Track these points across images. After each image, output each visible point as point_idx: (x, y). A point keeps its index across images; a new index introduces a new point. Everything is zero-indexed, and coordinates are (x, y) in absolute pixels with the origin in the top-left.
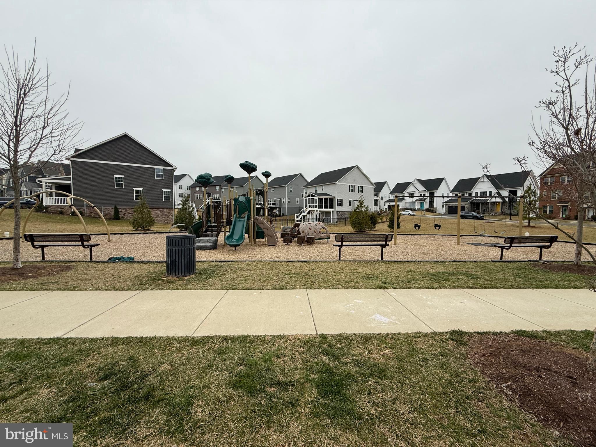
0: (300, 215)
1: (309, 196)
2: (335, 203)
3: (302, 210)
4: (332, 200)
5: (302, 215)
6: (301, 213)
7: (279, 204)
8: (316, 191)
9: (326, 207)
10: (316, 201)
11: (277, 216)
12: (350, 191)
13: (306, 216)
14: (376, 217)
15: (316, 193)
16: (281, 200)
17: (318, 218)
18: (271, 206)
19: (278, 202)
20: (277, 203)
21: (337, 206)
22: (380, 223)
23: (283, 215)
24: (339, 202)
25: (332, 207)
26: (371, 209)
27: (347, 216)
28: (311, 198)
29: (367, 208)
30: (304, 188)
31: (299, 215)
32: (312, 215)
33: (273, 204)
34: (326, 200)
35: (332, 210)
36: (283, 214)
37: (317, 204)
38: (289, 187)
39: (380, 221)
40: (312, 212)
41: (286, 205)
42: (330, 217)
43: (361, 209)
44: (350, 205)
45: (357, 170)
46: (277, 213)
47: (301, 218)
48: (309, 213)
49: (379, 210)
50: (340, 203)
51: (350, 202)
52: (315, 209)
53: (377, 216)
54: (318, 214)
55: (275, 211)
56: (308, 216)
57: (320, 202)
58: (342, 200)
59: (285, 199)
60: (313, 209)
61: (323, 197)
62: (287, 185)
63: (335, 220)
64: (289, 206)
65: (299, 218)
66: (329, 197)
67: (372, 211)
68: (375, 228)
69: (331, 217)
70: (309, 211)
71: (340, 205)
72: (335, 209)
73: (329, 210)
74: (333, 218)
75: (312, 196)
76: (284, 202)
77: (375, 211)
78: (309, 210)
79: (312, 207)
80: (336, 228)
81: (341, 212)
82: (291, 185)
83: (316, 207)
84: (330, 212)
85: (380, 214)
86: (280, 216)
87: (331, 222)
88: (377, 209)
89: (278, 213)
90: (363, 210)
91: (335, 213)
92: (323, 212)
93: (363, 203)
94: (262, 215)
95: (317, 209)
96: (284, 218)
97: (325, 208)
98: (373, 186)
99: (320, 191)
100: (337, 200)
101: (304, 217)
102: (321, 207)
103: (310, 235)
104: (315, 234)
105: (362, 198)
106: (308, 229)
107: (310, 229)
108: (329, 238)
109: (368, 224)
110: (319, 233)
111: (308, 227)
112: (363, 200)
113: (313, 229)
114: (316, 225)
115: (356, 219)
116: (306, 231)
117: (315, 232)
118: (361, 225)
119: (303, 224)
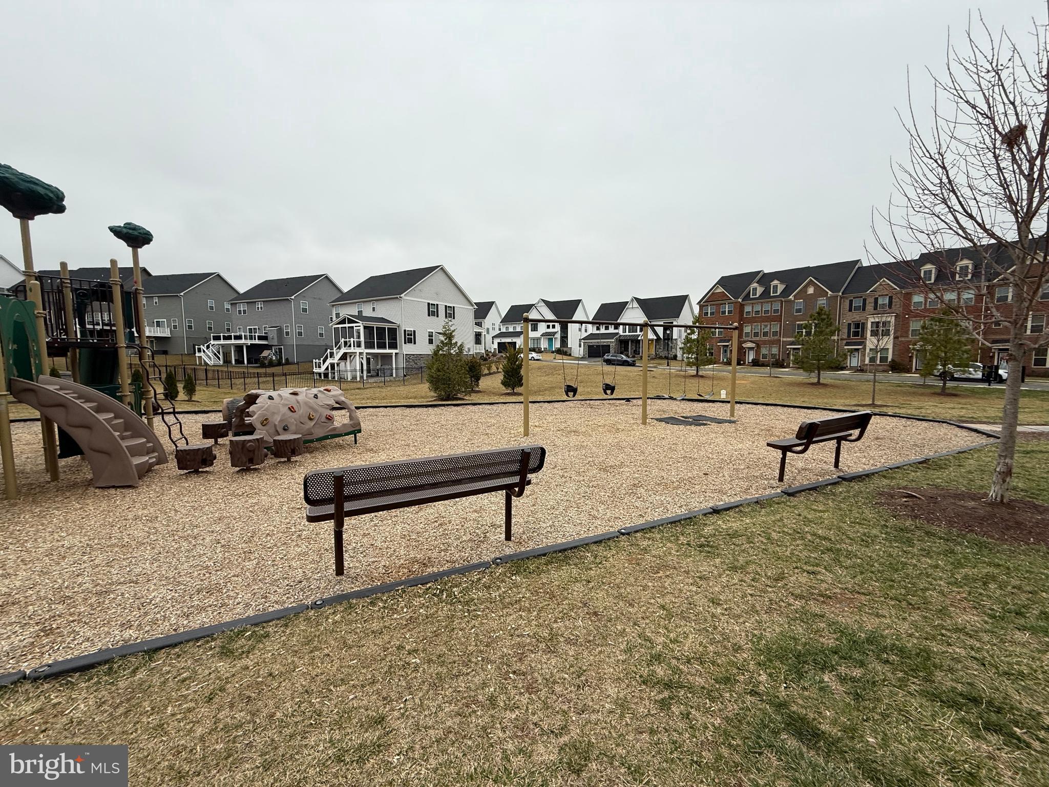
0: (324, 361)
1: (343, 322)
2: (400, 338)
3: (329, 351)
4: (393, 332)
5: (329, 361)
6: (327, 358)
7: (275, 337)
8: (360, 312)
9: (382, 346)
10: (359, 333)
11: (271, 364)
12: (429, 315)
13: (338, 365)
14: (480, 365)
15: (360, 316)
16: (280, 330)
17: (365, 367)
18: (257, 342)
19: (273, 334)
20: (270, 336)
21: (405, 343)
22: (486, 375)
23: (288, 363)
24: (408, 335)
25: (393, 346)
26: (469, 349)
27: (422, 363)
28: (347, 325)
29: (461, 348)
30: (333, 306)
31: (321, 361)
32: (351, 362)
33: (260, 338)
34: (381, 331)
35: (394, 351)
36: (287, 360)
37: (362, 339)
38: (300, 302)
39: (486, 372)
40: (350, 356)
41: (293, 340)
42: (392, 366)
43: (449, 349)
44: (431, 342)
45: (441, 274)
46: (271, 359)
47: (327, 368)
48: (344, 357)
49: (483, 351)
50: (411, 338)
51: (429, 336)
52: (358, 350)
53: (482, 362)
54: (365, 359)
55: (266, 353)
56: (342, 364)
57: (370, 334)
58: (414, 331)
59: (292, 328)
60: (352, 350)
61: (375, 325)
62: (293, 297)
63: (401, 373)
64: (299, 343)
65: (323, 368)
66: (387, 326)
67: (471, 353)
68: (478, 386)
69: (394, 366)
70: (345, 355)
71: (410, 341)
72: (401, 348)
73: (387, 351)
74: (396, 369)
75: (350, 321)
76: (287, 333)
77: (476, 354)
78: (344, 350)
79: (350, 346)
80: (402, 388)
81: (414, 355)
82: (303, 296)
83: (359, 346)
84: (389, 356)
85: (485, 360)
86: (279, 363)
87: (394, 375)
88: (480, 349)
89: (274, 358)
90: (452, 351)
91: (401, 358)
92: (375, 356)
93: (453, 337)
94: (233, 362)
95: (362, 349)
96: (286, 369)
97: (379, 347)
98: (472, 308)
99: (367, 311)
100: (405, 331)
101: (333, 365)
102: (369, 345)
103: (292, 428)
104: (313, 423)
105: (452, 329)
106: (286, 410)
107: (292, 409)
108: (360, 431)
109: (464, 382)
110: (324, 419)
111: (284, 405)
112: (453, 331)
113: (302, 411)
114: (316, 396)
115: (439, 371)
116: (277, 419)
117: (311, 419)
118: (449, 384)
119: (271, 398)
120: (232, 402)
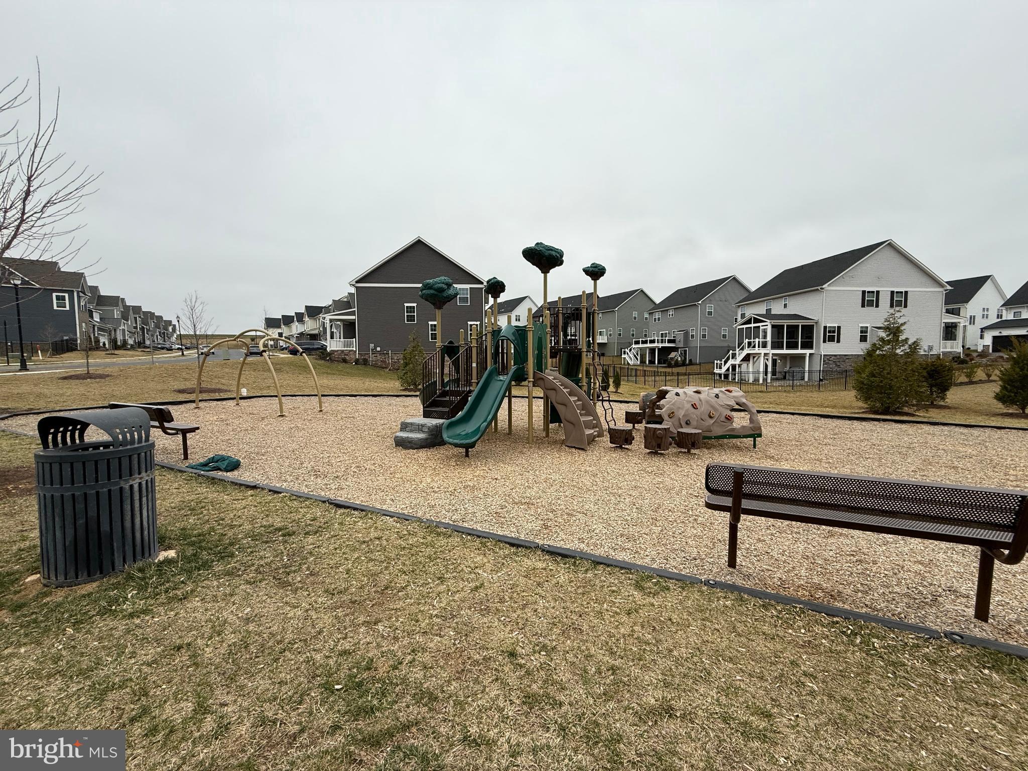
0: (726, 362)
1: (749, 322)
2: (818, 335)
3: (731, 352)
4: (808, 330)
5: (731, 362)
6: (728, 359)
7: (682, 340)
8: (768, 311)
9: (792, 345)
10: (765, 332)
11: (677, 365)
12: (863, 306)
13: (740, 366)
14: (950, 370)
15: (769, 315)
16: (686, 334)
17: (770, 369)
18: (667, 345)
19: (680, 337)
20: (678, 340)
21: (824, 341)
22: (961, 384)
23: (691, 363)
24: (830, 332)
25: (808, 345)
26: (931, 348)
27: (847, 366)
28: (752, 325)
29: (915, 346)
30: (739, 306)
31: (723, 362)
32: (754, 363)
33: (670, 341)
34: (793, 330)
35: (807, 352)
36: (690, 360)
37: (769, 338)
38: (707, 306)
39: (963, 379)
40: (754, 357)
41: (697, 343)
42: (804, 368)
43: (894, 348)
44: (863, 339)
45: (889, 253)
46: (677, 360)
47: (728, 369)
48: (747, 358)
49: (960, 350)
50: (833, 335)
51: (862, 332)
52: (763, 351)
53: (955, 365)
54: (770, 360)
55: (673, 355)
56: (744, 365)
57: (779, 333)
58: (839, 328)
59: (696, 331)
60: (756, 350)
61: (786, 323)
62: (700, 302)
63: (816, 377)
64: (704, 344)
65: (724, 369)
66: (800, 323)
67: (934, 352)
68: (943, 399)
69: (807, 369)
70: (748, 355)
71: (831, 339)
72: (818, 347)
73: (799, 351)
74: (810, 372)
75: (757, 321)
76: (693, 336)
77: (944, 353)
78: (747, 351)
79: (754, 347)
80: (815, 394)
81: (835, 356)
82: (710, 300)
83: (764, 345)
84: (802, 357)
85: (963, 362)
86: (684, 364)
87: (806, 379)
88: (955, 347)
89: (679, 359)
90: (898, 351)
91: (816, 359)
92: (783, 357)
93: (901, 331)
94: (647, 362)
95: (769, 350)
96: (690, 369)
97: (788, 347)
98: (941, 289)
99: (777, 308)
100: (825, 328)
101: (734, 367)
102: (777, 345)
103: (694, 423)
104: (712, 421)
105: (901, 321)
106: (689, 406)
107: (694, 406)
108: (760, 435)
109: (916, 392)
110: (723, 419)
111: (688, 402)
112: (902, 325)
113: (703, 409)
114: (717, 396)
115: (874, 376)
116: (681, 414)
117: (711, 417)
118: (889, 394)
119: (677, 394)
120: (646, 396)
